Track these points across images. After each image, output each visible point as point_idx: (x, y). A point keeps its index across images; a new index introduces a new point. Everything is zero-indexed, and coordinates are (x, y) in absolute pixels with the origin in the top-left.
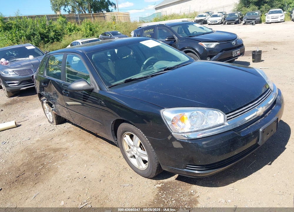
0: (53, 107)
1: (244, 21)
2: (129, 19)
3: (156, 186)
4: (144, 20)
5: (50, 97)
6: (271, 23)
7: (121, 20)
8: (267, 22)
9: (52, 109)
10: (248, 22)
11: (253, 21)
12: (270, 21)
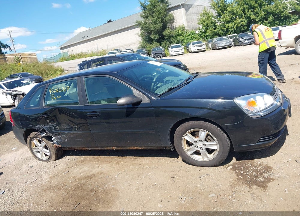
0: (53, 141)
1: (153, 55)
2: (37, 60)
3: (228, 168)
4: (49, 61)
5: (52, 129)
6: (175, 56)
7: (26, 61)
8: (171, 55)
9: (52, 143)
10: (156, 56)
11: (160, 55)
12: (174, 54)
